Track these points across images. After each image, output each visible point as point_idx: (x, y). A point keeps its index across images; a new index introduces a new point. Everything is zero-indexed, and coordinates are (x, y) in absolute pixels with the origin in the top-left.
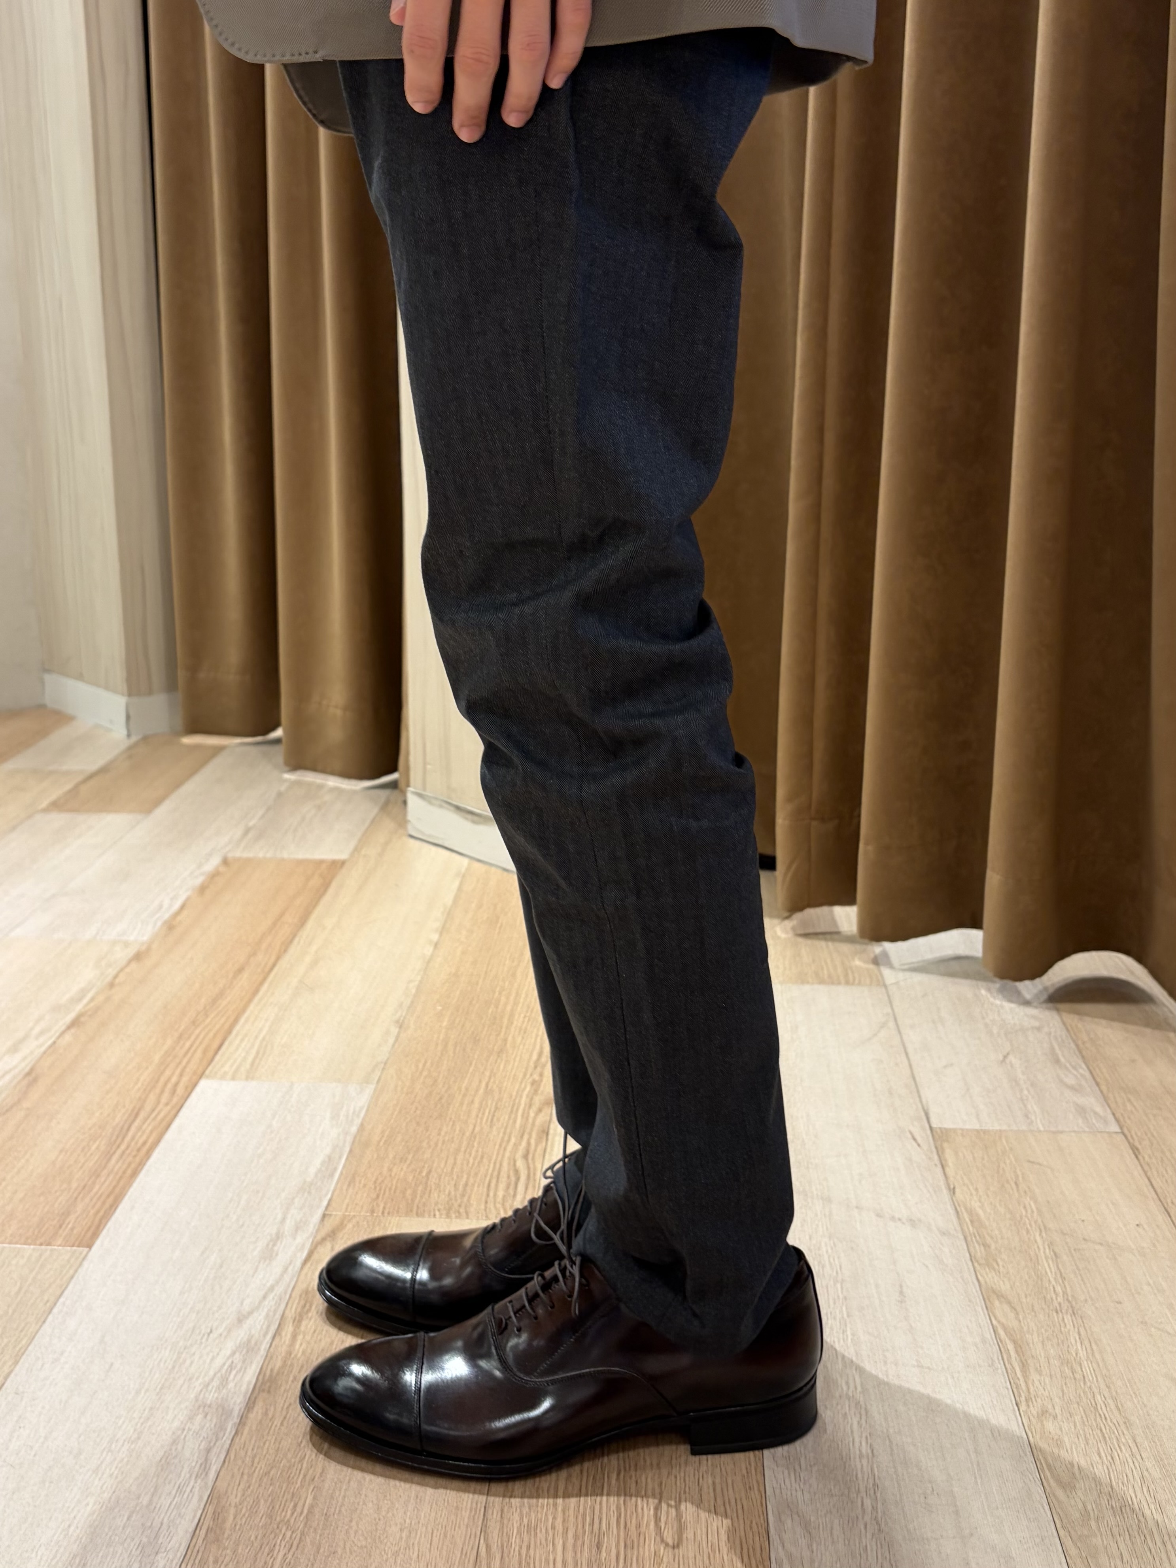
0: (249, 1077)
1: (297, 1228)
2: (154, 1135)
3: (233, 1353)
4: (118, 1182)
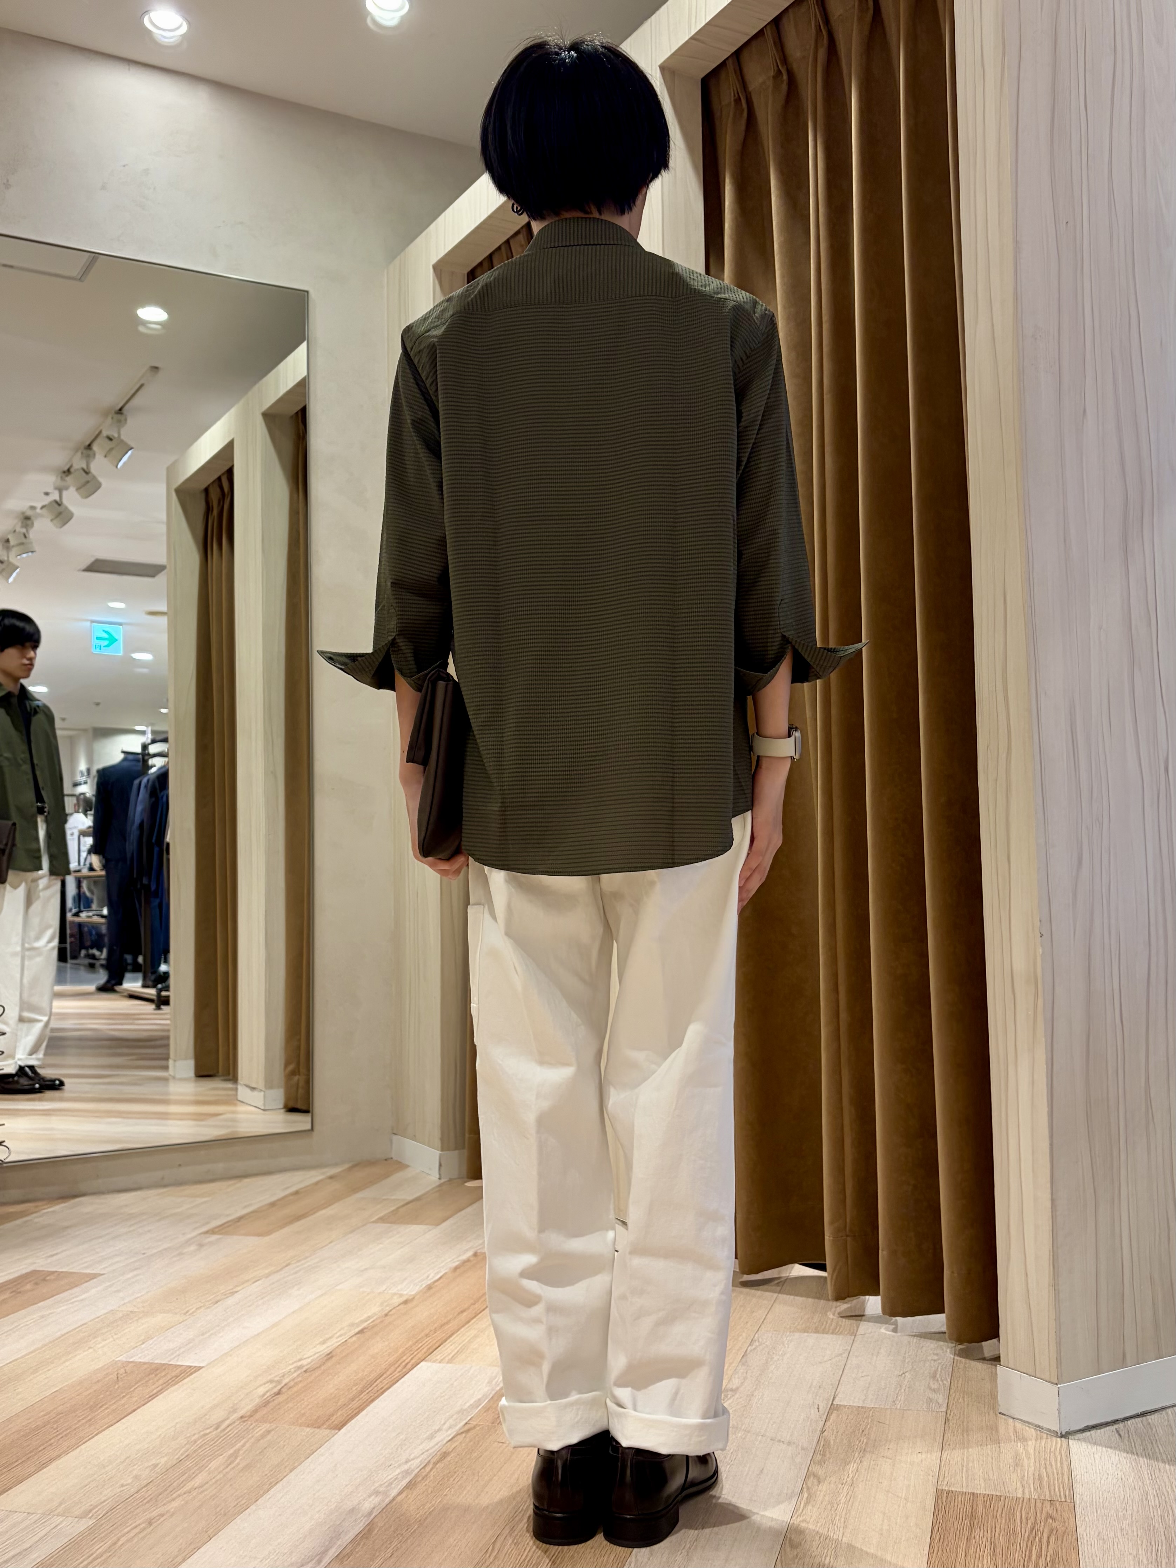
0: (450, 1362)
1: (450, 1428)
2: (388, 1385)
3: (399, 1474)
4: (365, 1402)
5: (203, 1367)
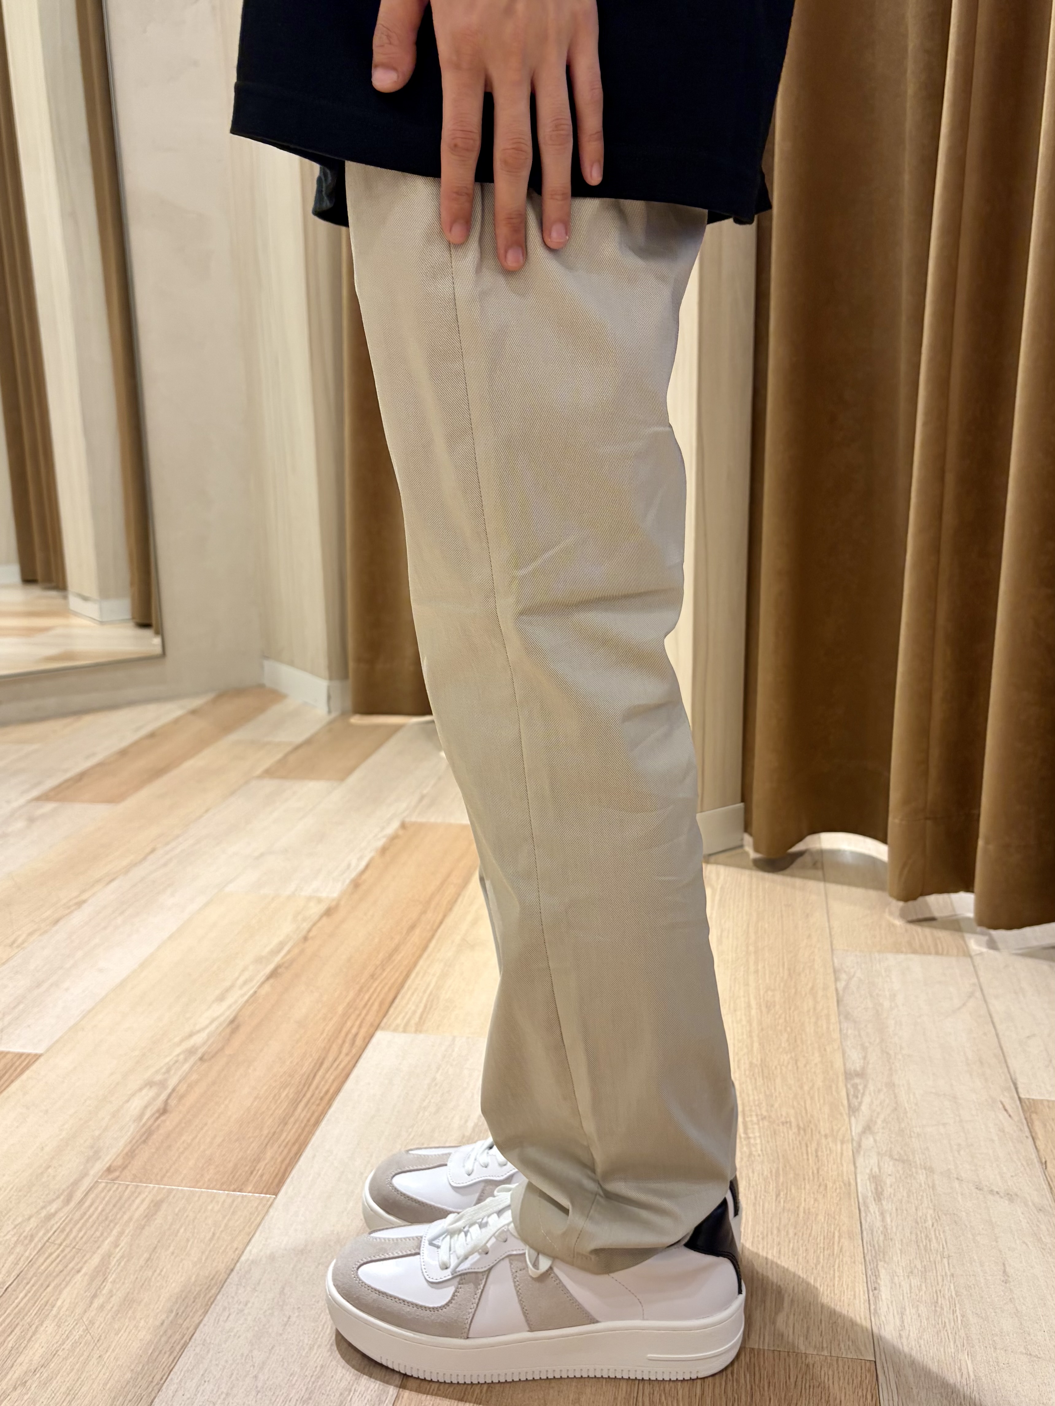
0: (418, 1030)
2: (335, 1085)
4: (303, 1130)
5: (41, 1056)
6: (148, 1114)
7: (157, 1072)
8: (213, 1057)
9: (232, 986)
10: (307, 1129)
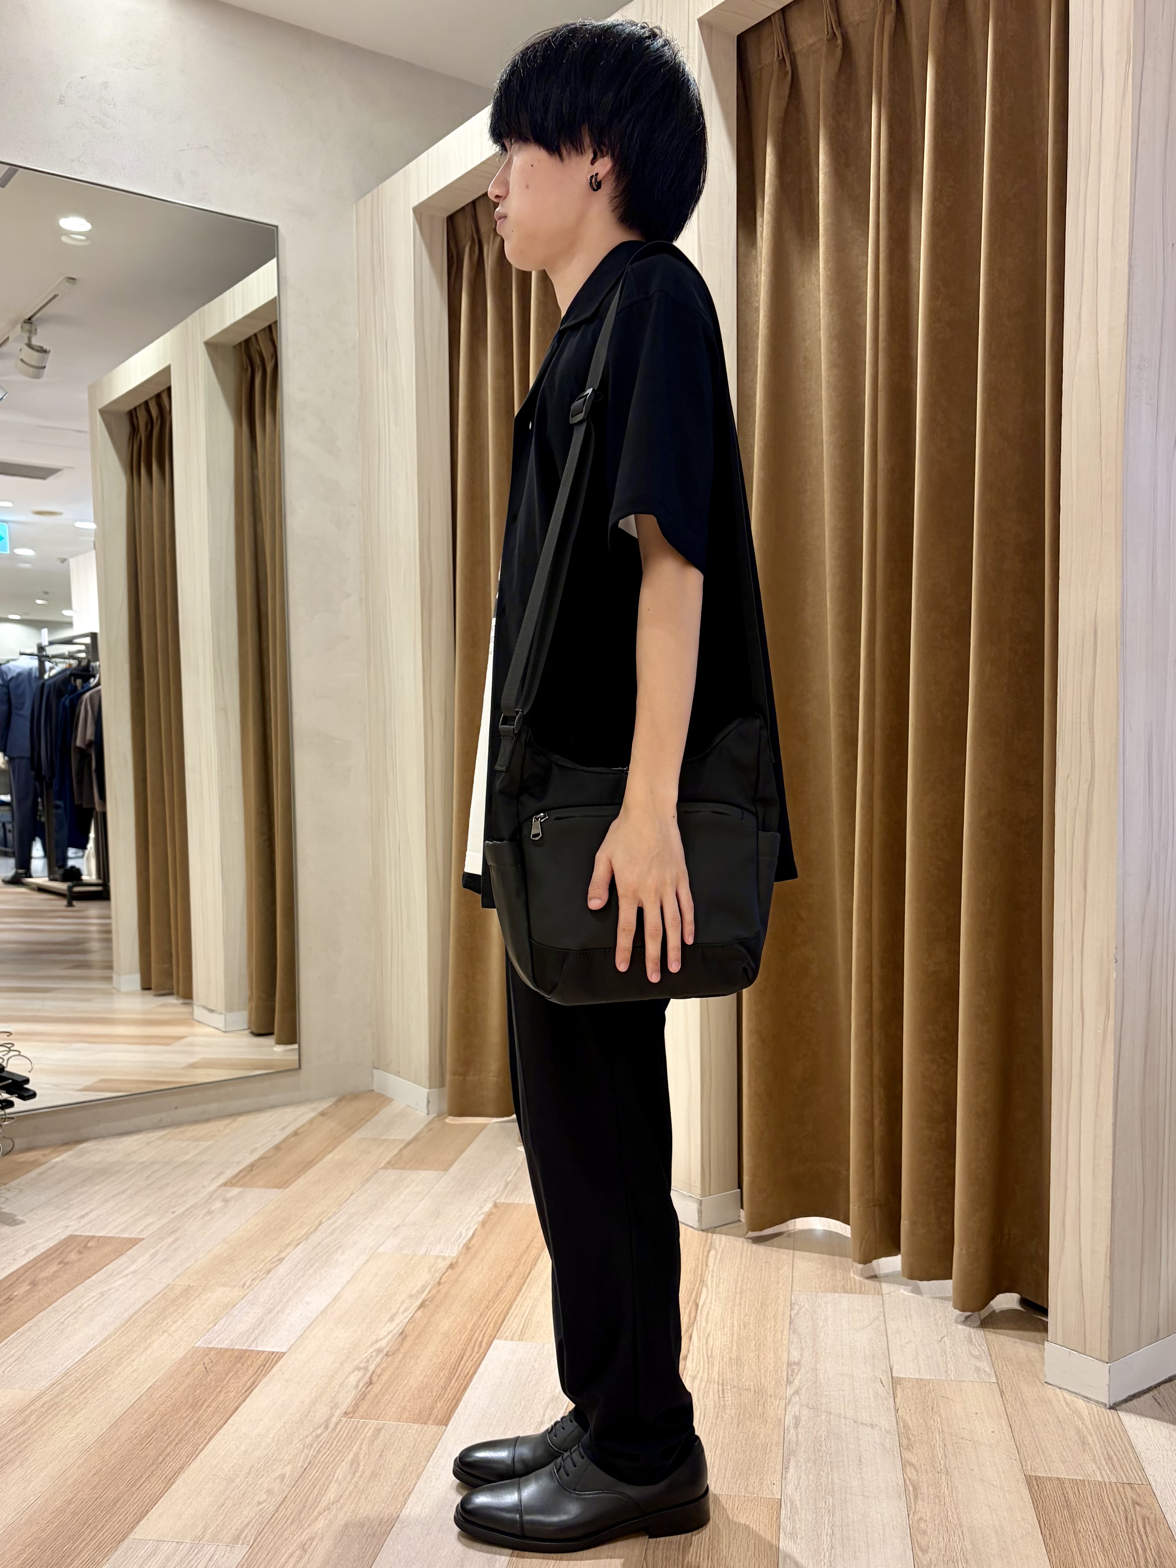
0: (519, 1340)
2: (473, 1369)
4: (456, 1394)
5: (285, 1353)
6: (361, 1385)
7: (361, 1362)
8: (394, 1354)
9: (397, 1312)
10: (459, 1392)
